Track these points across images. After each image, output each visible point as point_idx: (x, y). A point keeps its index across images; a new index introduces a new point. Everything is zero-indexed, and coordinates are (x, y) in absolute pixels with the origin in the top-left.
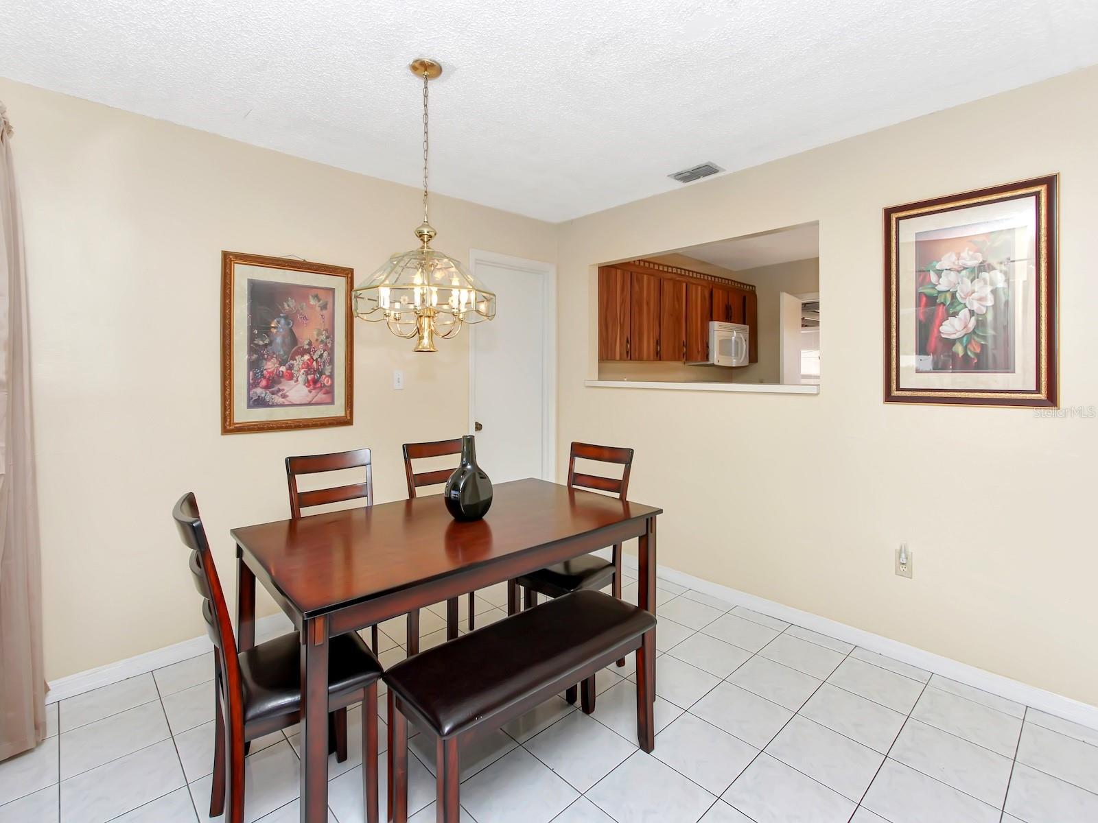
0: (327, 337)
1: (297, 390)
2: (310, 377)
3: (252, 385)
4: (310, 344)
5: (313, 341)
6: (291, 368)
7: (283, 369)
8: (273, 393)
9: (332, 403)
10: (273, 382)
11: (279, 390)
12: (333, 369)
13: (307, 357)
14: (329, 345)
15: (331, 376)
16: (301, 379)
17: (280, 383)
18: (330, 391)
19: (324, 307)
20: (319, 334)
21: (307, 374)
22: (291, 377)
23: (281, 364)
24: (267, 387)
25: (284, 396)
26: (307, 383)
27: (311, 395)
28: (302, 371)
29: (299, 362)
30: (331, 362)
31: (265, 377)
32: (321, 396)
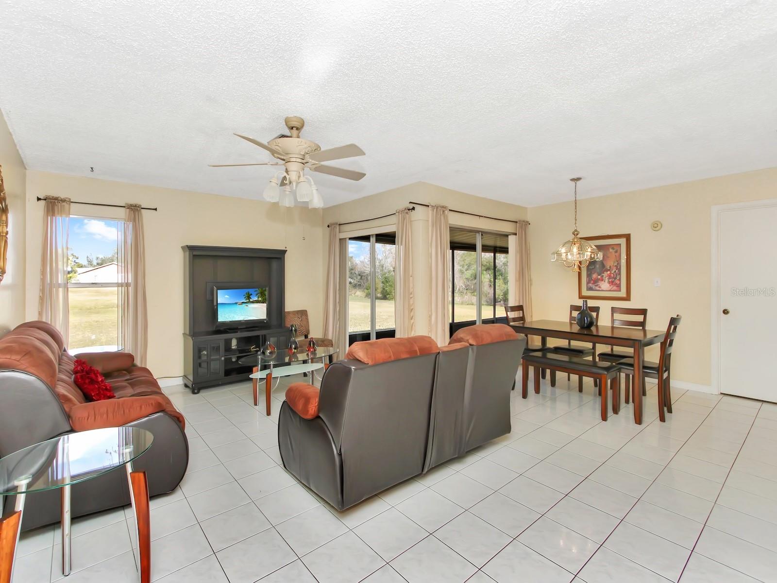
0: (618, 264)
1: (605, 285)
2: (610, 280)
3: (588, 283)
4: (610, 267)
5: (611, 266)
6: (602, 276)
7: (599, 277)
8: (596, 286)
9: (620, 291)
10: (596, 282)
11: (598, 285)
12: (620, 277)
13: (609, 272)
14: (619, 267)
15: (620, 280)
16: (607, 281)
17: (598, 282)
18: (619, 286)
19: (616, 252)
20: (614, 263)
21: (609, 279)
22: (602, 280)
23: (599, 275)
24: (593, 284)
25: (600, 287)
26: (609, 282)
27: (611, 287)
28: (607, 278)
29: (605, 274)
30: (620, 274)
31: (592, 280)
32: (615, 288)
